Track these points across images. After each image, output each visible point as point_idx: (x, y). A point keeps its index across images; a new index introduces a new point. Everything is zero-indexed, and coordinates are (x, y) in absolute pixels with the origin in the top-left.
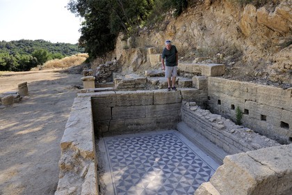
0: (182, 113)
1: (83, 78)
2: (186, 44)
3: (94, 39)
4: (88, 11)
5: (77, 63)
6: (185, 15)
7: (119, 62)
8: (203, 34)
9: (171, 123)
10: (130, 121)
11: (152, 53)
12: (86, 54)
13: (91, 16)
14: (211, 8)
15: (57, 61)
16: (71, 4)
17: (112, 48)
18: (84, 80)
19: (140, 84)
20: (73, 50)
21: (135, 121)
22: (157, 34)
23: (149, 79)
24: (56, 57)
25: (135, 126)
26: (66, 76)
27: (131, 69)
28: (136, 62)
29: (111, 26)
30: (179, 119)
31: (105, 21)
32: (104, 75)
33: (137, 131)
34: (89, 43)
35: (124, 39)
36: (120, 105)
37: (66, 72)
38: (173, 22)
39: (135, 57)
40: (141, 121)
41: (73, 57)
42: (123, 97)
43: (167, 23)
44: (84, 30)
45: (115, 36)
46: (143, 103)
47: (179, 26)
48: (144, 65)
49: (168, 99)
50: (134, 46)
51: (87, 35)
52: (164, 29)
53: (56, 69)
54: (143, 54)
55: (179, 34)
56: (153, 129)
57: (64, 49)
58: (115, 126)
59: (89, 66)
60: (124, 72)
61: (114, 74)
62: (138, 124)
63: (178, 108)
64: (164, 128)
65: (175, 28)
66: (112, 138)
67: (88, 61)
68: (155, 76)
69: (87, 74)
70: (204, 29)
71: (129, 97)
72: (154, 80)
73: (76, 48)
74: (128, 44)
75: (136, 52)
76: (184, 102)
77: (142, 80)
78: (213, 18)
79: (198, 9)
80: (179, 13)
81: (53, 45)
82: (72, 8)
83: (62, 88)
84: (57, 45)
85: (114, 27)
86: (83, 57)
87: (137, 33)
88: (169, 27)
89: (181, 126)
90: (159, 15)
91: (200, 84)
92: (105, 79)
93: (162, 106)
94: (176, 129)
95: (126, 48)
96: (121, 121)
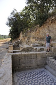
0: (47, 62)
1: (9, 46)
2: (43, 36)
3: (13, 34)
4: (12, 25)
5: (8, 41)
6: (43, 26)
7: (21, 41)
8: (50, 32)
9: (43, 66)
10: (27, 65)
11: (32, 38)
12: (11, 38)
13: (13, 27)
14: (52, 24)
15: (2, 40)
16: (7, 23)
17: (19, 37)
18: (10, 47)
19: (29, 49)
20: (7, 37)
21: (29, 65)
22: (34, 32)
23: (33, 47)
24: (2, 39)
25: (29, 67)
26: (4, 45)
27: (25, 43)
28: (27, 41)
29: (19, 30)
30: (46, 64)
31: (17, 29)
32: (16, 45)
33: (30, 69)
34: (12, 35)
35: (23, 34)
36: (23, 58)
37: (4, 43)
38: (39, 28)
39: (26, 39)
40: (31, 65)
41: (7, 39)
42: (25, 55)
43: (37, 29)
44: (10, 31)
45: (19, 33)
46: (32, 57)
47: (41, 30)
48: (29, 42)
49: (42, 56)
50: (26, 36)
51: (11, 33)
52: (36, 31)
53: (1, 43)
54: (29, 38)
55: (41, 32)
56: (36, 68)
57: (5, 37)
58: (21, 67)
59: (11, 42)
60: (22, 44)
61: (19, 45)
62: (30, 66)
63: (46, 60)
64: (40, 68)
65: (39, 30)
66: (20, 73)
67: (11, 40)
68: (35, 46)
69: (10, 45)
70: (49, 31)
71: (27, 55)
72: (35, 48)
73: (8, 37)
74: (24, 35)
75: (27, 38)
76: (48, 57)
77: (30, 47)
78: (52, 27)
79: (47, 24)
80: (41, 26)
81: (1, 35)
82: (7, 24)
83: (3, 49)
84: (3, 36)
85: (20, 30)
86: (10, 39)
87: (27, 32)
88: (37, 30)
89: (47, 67)
90: (34, 27)
91: (54, 50)
92: (16, 46)
93: (40, 59)
94: (45, 68)
95: (23, 37)
96: (23, 65)
